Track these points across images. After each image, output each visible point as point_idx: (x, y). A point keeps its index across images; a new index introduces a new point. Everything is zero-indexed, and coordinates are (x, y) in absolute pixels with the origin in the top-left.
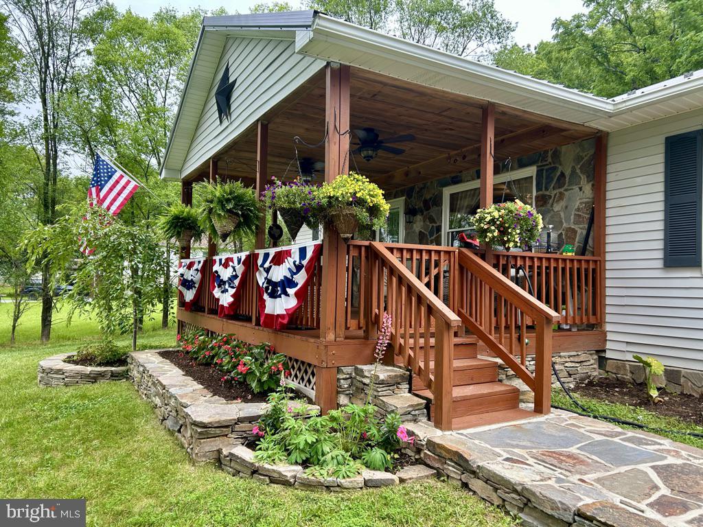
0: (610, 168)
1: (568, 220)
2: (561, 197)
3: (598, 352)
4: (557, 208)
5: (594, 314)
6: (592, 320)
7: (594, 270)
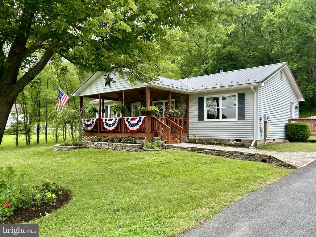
0: (189, 101)
1: (182, 111)
2: (180, 106)
3: (188, 137)
4: (180, 108)
5: (187, 129)
6: (187, 131)
7: (187, 121)
